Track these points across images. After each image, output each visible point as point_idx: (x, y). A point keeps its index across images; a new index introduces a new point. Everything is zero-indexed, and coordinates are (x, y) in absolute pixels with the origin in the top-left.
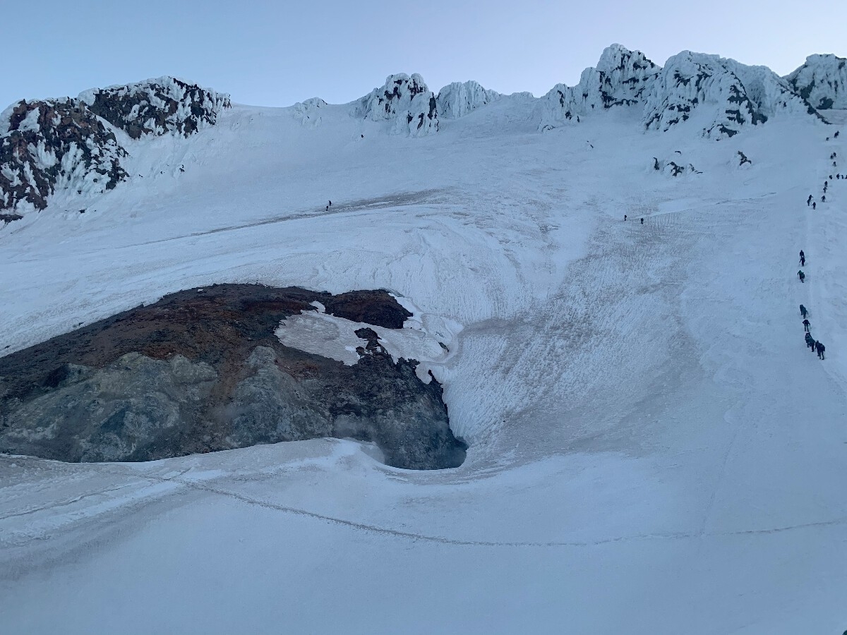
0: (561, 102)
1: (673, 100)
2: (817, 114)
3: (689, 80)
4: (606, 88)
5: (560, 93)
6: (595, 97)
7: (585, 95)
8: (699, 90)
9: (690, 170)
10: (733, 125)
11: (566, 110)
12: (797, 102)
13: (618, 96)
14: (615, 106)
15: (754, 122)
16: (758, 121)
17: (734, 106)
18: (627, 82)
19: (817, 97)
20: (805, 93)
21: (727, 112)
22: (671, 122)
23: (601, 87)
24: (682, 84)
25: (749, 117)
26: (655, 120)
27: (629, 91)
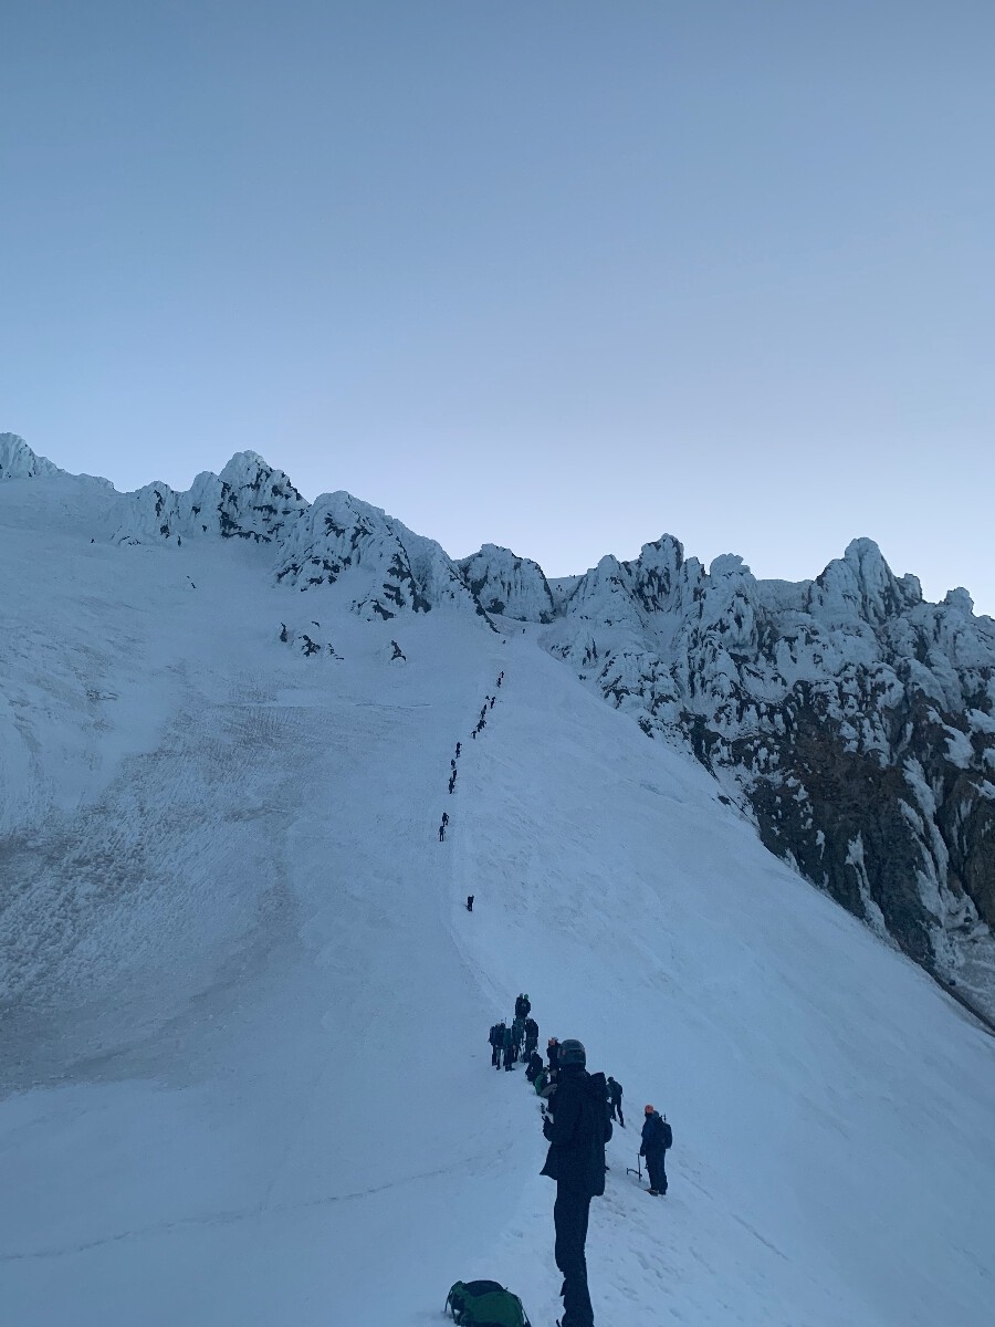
0: (158, 508)
1: (319, 551)
2: (486, 617)
3: (343, 531)
4: (229, 508)
5: (158, 495)
6: (211, 517)
7: (196, 510)
8: (354, 547)
9: (327, 652)
10: (390, 606)
11: (162, 522)
12: (465, 595)
13: (245, 524)
14: (237, 536)
15: (415, 608)
16: (420, 609)
17: (394, 581)
18: (260, 509)
19: (488, 597)
20: (476, 588)
21: (385, 586)
22: (312, 581)
23: (221, 505)
24: (333, 534)
25: (410, 600)
26: (292, 571)
27: (261, 523)
